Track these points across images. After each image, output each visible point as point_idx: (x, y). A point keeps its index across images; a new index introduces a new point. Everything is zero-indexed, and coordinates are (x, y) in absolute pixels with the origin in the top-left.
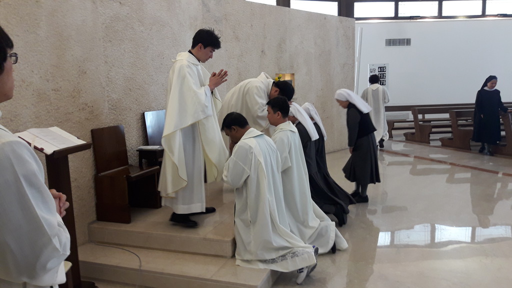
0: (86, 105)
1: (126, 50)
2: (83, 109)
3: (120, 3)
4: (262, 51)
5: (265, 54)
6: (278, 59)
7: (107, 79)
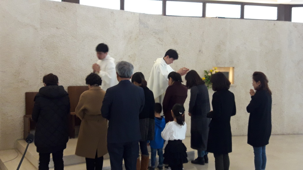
0: (24, 80)
1: (59, 52)
2: (21, 82)
3: (57, 28)
4: (200, 51)
5: (202, 53)
6: (216, 57)
7: (41, 67)
